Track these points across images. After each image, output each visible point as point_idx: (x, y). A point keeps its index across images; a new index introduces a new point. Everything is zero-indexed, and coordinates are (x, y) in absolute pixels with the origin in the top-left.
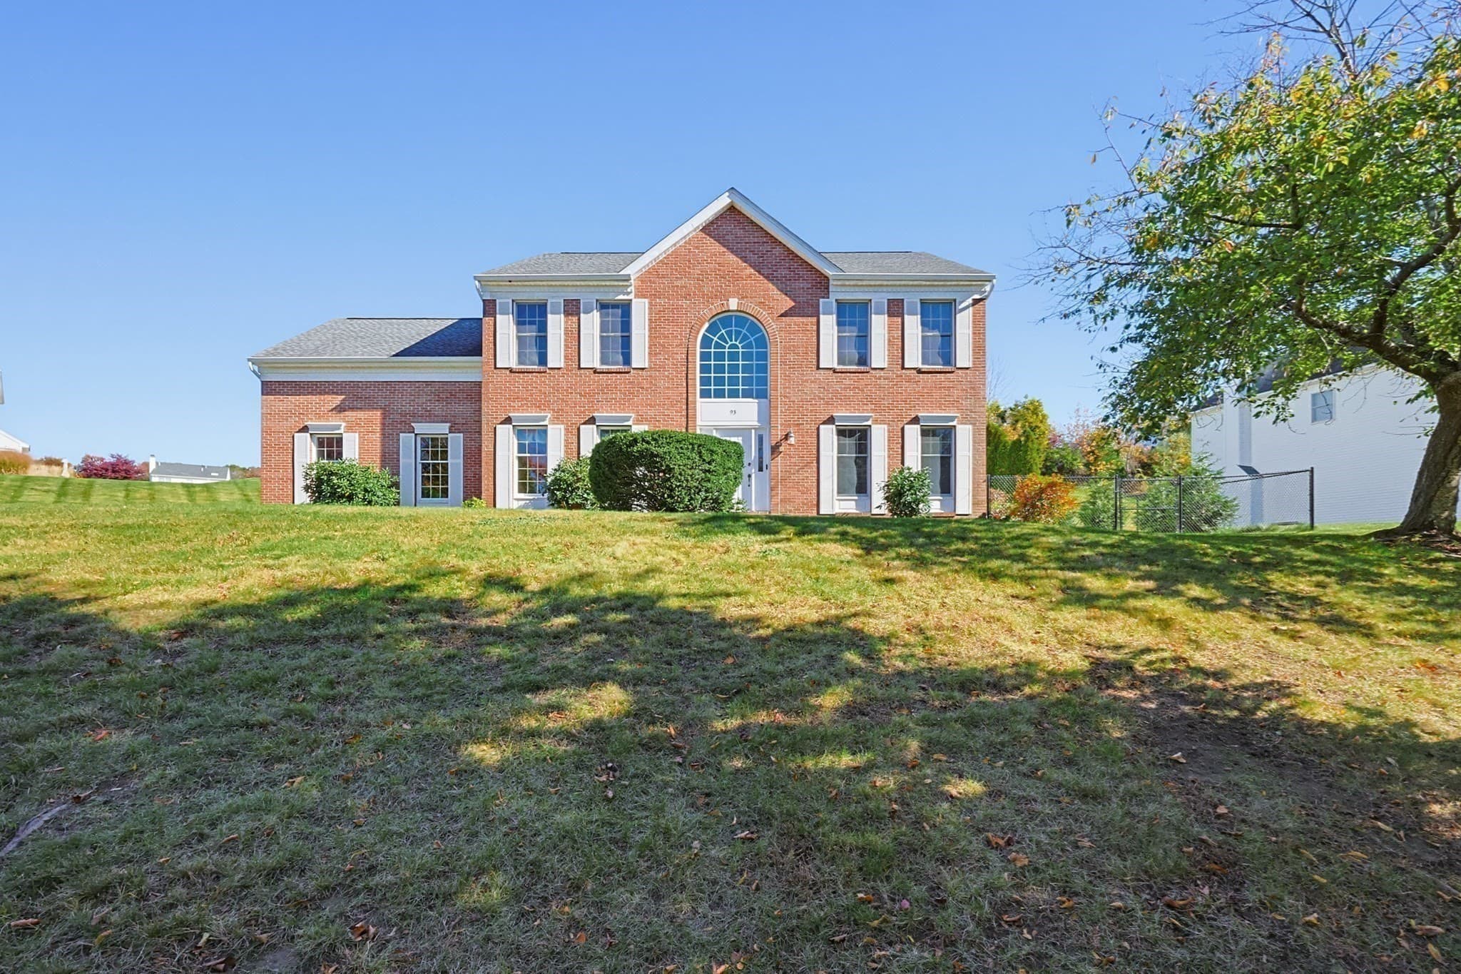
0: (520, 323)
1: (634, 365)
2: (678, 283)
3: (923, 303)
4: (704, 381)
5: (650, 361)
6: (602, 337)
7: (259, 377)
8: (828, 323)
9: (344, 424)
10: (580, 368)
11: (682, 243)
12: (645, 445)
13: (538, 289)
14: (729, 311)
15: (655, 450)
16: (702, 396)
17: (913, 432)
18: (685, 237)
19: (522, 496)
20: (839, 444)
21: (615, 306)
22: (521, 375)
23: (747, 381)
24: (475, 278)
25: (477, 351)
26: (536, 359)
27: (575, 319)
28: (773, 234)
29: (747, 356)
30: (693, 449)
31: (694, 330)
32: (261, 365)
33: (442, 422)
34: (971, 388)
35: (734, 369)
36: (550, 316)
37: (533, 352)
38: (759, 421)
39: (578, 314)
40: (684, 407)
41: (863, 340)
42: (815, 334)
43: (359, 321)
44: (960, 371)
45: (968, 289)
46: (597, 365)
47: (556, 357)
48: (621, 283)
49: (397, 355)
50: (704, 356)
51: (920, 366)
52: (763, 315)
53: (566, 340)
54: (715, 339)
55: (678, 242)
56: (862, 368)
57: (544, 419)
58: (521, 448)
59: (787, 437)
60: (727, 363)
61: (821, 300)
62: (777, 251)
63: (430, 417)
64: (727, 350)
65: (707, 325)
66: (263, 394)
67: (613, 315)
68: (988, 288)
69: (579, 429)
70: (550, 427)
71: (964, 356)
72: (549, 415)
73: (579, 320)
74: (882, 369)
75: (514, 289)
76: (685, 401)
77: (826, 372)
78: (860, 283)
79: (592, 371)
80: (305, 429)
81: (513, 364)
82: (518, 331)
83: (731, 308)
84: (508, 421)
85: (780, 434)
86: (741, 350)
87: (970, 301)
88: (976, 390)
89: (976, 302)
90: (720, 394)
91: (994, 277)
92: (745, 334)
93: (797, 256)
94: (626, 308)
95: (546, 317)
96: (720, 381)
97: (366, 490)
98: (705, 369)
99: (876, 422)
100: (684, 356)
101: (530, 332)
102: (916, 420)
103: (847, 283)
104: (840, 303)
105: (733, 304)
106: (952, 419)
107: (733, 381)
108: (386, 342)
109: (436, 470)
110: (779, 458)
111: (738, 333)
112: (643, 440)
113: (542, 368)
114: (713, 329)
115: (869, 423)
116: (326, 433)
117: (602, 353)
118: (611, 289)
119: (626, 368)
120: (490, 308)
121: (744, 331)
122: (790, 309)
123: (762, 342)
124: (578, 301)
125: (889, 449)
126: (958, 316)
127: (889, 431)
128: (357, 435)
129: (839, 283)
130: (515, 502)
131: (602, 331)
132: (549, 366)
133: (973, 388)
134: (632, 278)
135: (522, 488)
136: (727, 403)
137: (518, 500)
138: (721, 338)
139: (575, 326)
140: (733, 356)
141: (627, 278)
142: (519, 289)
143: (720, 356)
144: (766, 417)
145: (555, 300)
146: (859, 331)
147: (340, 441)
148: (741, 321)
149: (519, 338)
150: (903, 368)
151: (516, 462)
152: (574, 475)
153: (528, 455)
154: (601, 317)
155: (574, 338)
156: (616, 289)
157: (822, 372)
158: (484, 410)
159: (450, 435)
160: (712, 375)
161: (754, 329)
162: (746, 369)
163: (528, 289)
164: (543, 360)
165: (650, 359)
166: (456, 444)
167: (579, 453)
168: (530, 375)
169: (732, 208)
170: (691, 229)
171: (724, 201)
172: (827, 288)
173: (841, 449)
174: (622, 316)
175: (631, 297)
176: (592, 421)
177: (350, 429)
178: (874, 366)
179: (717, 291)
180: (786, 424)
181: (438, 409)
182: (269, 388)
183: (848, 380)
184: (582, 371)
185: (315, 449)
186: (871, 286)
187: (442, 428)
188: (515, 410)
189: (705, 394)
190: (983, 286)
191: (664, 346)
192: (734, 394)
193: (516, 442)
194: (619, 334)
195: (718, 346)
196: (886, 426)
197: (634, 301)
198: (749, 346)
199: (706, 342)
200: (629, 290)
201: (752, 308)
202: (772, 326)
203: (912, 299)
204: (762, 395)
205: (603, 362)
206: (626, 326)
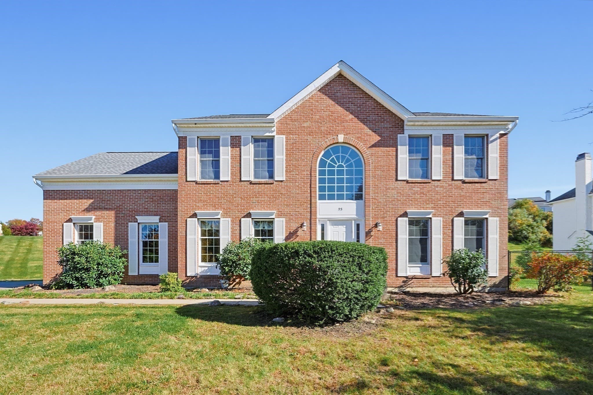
0: (202, 153)
1: (276, 179)
2: (305, 125)
3: (467, 136)
4: (322, 189)
5: (287, 176)
6: (255, 161)
7: (42, 187)
8: (403, 152)
9: (94, 217)
10: (241, 181)
11: (307, 98)
12: (308, 259)
13: (213, 129)
14: (338, 143)
15: (316, 263)
16: (320, 199)
17: (459, 222)
18: (309, 94)
19: (204, 264)
20: (409, 230)
21: (263, 140)
22: (203, 186)
23: (349, 189)
24: (173, 122)
25: (175, 170)
26: (213, 175)
27: (238, 149)
28: (367, 92)
29: (349, 173)
30: (353, 261)
31: (315, 155)
32: (41, 180)
33: (155, 215)
34: (498, 193)
35: (341, 181)
36: (221, 148)
37: (210, 170)
38: (356, 215)
39: (239, 146)
40: (309, 206)
41: (426, 161)
42: (394, 157)
43: (113, 154)
44: (491, 182)
45: (497, 127)
46: (252, 179)
47: (225, 174)
48: (267, 125)
49: (127, 173)
50: (322, 173)
51: (464, 179)
52: (361, 145)
53: (231, 162)
54: (329, 161)
55: (305, 97)
56: (426, 180)
57: (217, 214)
58: (203, 233)
59: (376, 226)
60: (336, 177)
61: (399, 135)
62: (370, 103)
63: (148, 213)
64: (336, 169)
65: (323, 153)
66: (44, 199)
67: (262, 146)
68: (510, 126)
69: (240, 221)
70: (222, 219)
71: (493, 173)
72: (221, 212)
73: (240, 149)
74: (439, 180)
75: (199, 129)
76: (309, 202)
77: (402, 182)
78: (425, 123)
79: (249, 183)
80: (70, 220)
81: (198, 179)
82: (201, 157)
83: (340, 141)
84: (195, 215)
85: (372, 224)
86: (345, 169)
87: (498, 135)
88: (501, 193)
89: (502, 135)
90: (331, 197)
91: (517, 118)
92: (348, 158)
93: (383, 106)
94: (270, 141)
95: (219, 148)
96: (331, 189)
97: (98, 264)
98: (322, 181)
99: (435, 215)
100: (309, 173)
101: (209, 158)
102: (461, 214)
103: (417, 123)
104: (411, 137)
105: (341, 138)
106: (486, 213)
107: (340, 189)
108: (123, 165)
109: (151, 246)
110: (371, 239)
111: (343, 157)
112: (305, 253)
113: (217, 181)
114: (327, 155)
115: (430, 216)
116: (84, 223)
117: (255, 171)
118: (261, 129)
119: (271, 181)
120: (183, 142)
121: (347, 156)
122: (378, 142)
123: (359, 163)
124: (240, 137)
125: (444, 234)
126: (490, 145)
127: (443, 222)
128: (102, 223)
129: (412, 123)
130: (199, 268)
131: (255, 157)
132: (221, 179)
133: (500, 193)
134: (276, 121)
135: (204, 260)
136: (336, 204)
137: (201, 267)
138: (333, 160)
139: (238, 153)
140: (340, 172)
141: (272, 121)
142: (201, 129)
143: (331, 173)
144: (363, 212)
145: (225, 137)
146: (423, 156)
147: (92, 227)
148: (345, 150)
149: (202, 161)
150: (453, 179)
151: (200, 242)
152: (237, 255)
153: (207, 237)
154: (255, 147)
155: (238, 161)
156: (264, 129)
157: (399, 182)
158: (179, 208)
159: (159, 223)
160: (327, 185)
161: (354, 155)
162: (349, 181)
163: (207, 129)
164: (217, 176)
165: (286, 174)
166: (164, 228)
167: (240, 237)
168: (209, 185)
169: (340, 76)
170: (314, 88)
171: (335, 70)
172: (403, 127)
173: (411, 233)
174: (268, 147)
175: (274, 134)
176: (249, 215)
177: (97, 220)
178: (433, 178)
179: (330, 130)
180: (376, 217)
181: (152, 207)
182: (48, 195)
183: (417, 188)
184: (242, 183)
185: (77, 233)
186: (431, 125)
187: (156, 219)
188: (199, 208)
189: (322, 197)
190: (507, 125)
191: (296, 166)
192: (341, 197)
193: (200, 229)
194: (266, 158)
195: (330, 166)
196: (441, 219)
197: (276, 137)
198: (350, 166)
199: (323, 164)
200: (273, 129)
201: (353, 140)
202: (367, 153)
203: (459, 134)
204: (359, 197)
205: (256, 177)
206: (271, 153)
